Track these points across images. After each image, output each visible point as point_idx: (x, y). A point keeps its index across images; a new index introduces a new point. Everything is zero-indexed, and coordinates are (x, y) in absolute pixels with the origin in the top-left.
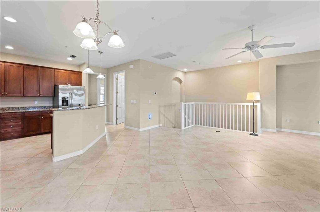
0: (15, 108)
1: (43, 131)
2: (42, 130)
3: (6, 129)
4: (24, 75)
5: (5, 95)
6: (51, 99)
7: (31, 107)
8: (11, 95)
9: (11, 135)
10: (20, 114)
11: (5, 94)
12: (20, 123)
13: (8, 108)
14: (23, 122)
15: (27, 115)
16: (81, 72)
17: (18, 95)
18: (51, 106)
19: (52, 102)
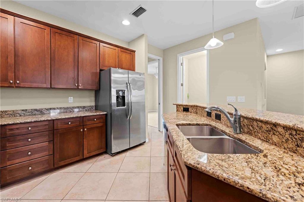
0: (36, 110)
1: (86, 155)
2: (85, 152)
3: (17, 161)
4: (52, 46)
5: (17, 85)
6: (93, 94)
7: (64, 108)
8: (27, 84)
9: (28, 172)
10: (45, 125)
11: (15, 82)
12: (46, 144)
13: (23, 110)
14: (52, 141)
15: (59, 126)
16: (134, 52)
17: (40, 85)
18: (93, 106)
19: (93, 99)
